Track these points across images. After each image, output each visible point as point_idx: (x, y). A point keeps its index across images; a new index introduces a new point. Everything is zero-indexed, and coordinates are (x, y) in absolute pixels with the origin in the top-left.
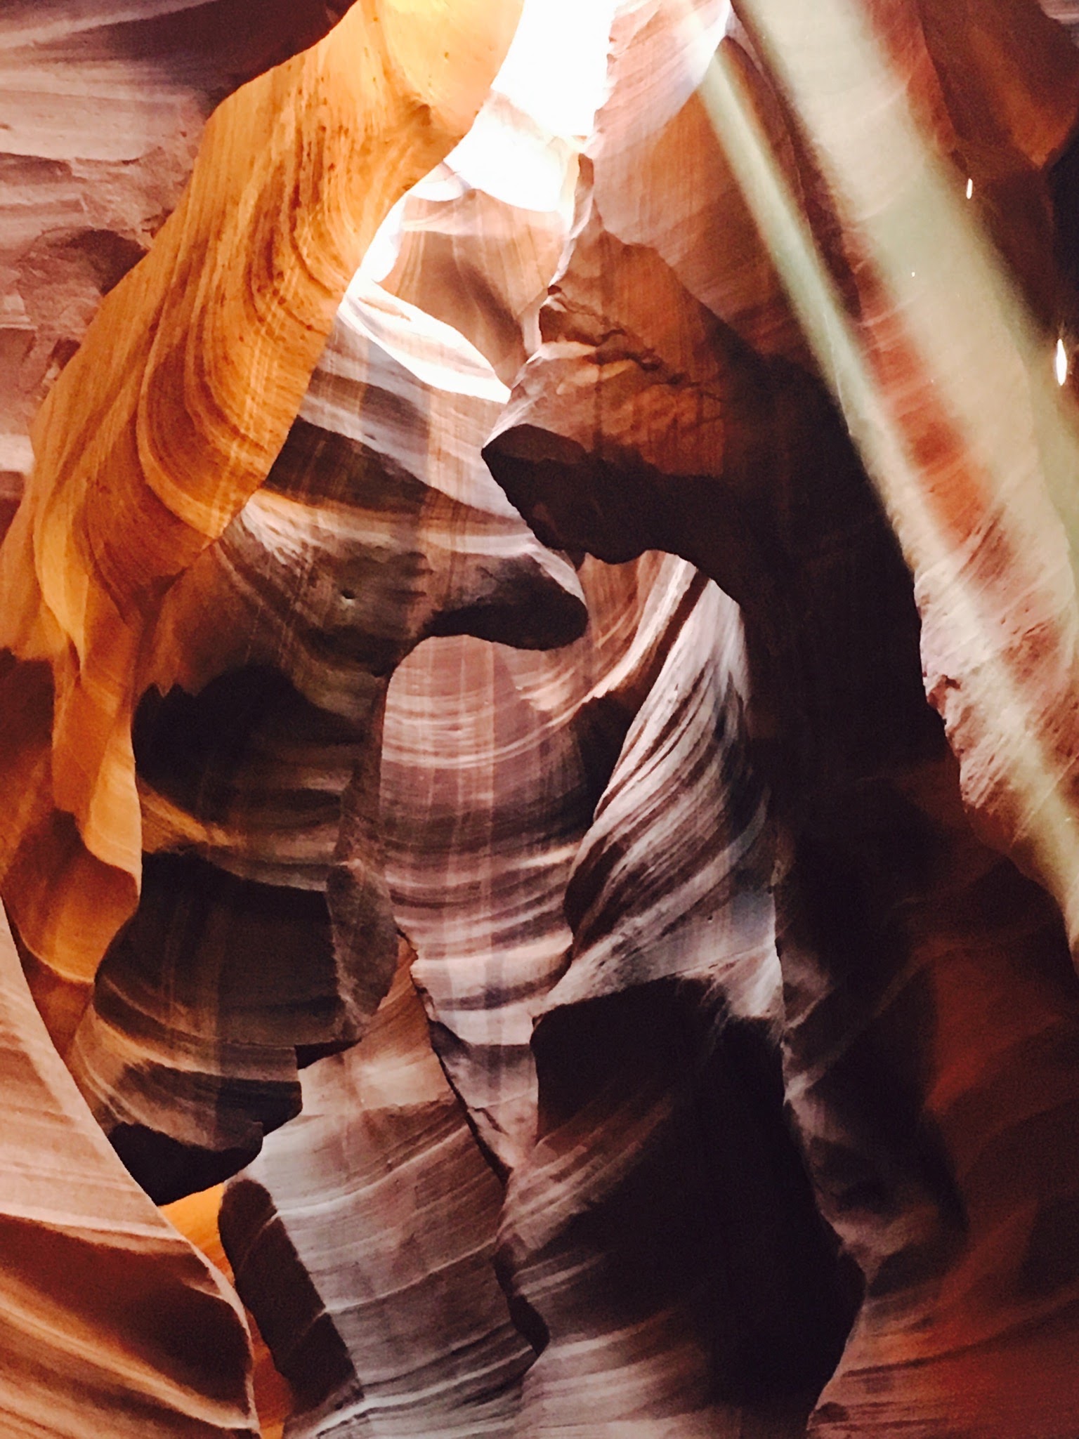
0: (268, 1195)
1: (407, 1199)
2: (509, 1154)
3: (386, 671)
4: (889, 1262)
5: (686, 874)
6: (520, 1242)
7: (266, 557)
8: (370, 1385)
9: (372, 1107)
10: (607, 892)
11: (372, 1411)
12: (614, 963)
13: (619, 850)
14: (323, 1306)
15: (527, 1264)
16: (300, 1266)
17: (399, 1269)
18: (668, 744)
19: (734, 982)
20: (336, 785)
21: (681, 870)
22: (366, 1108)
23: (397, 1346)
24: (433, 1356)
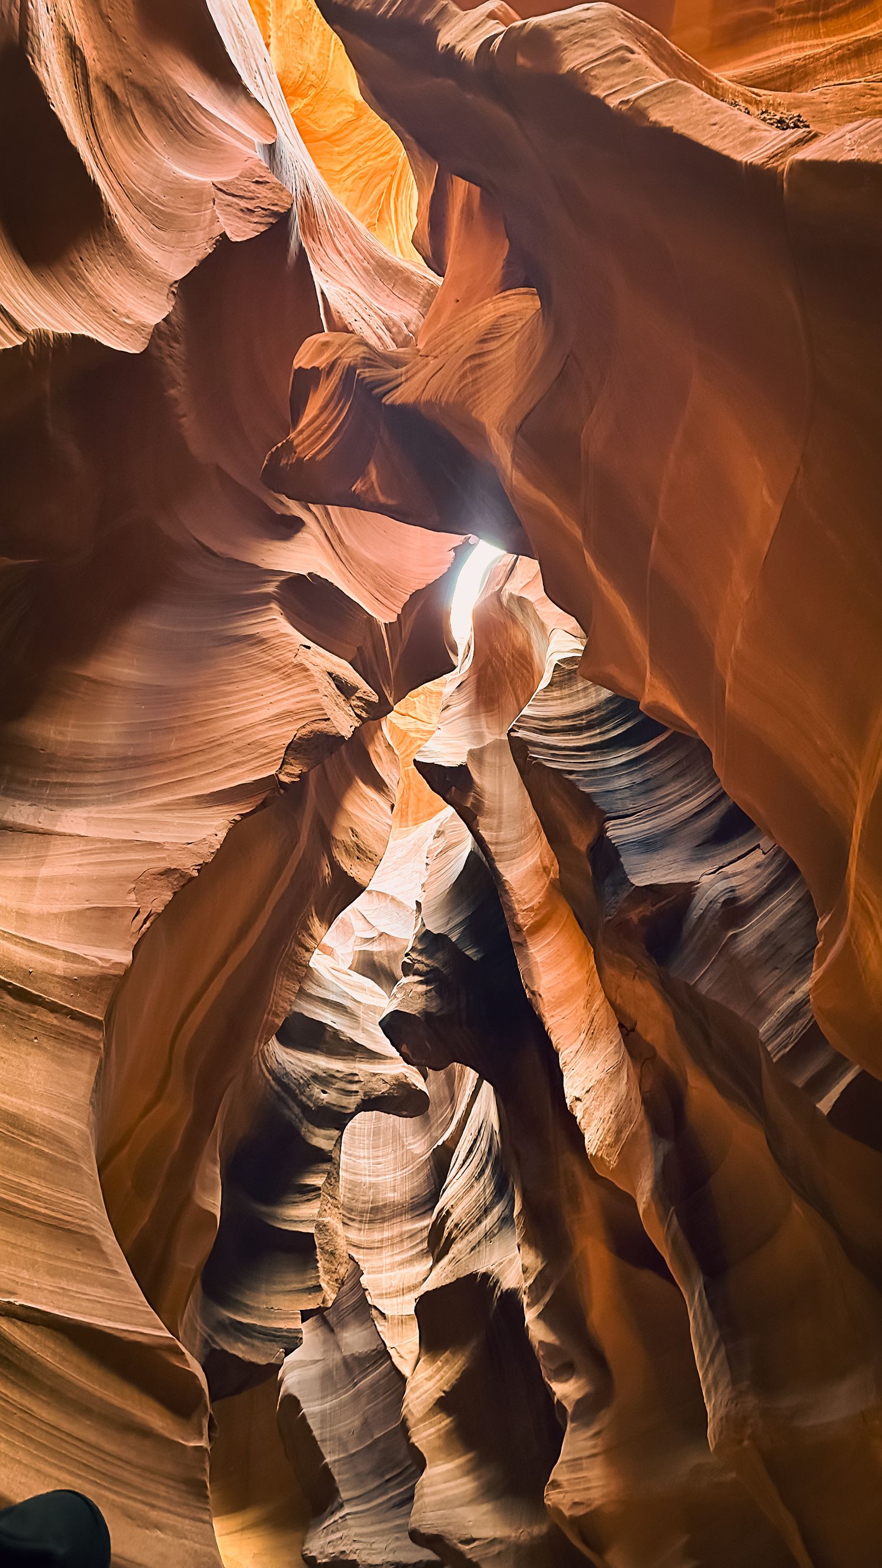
0: (298, 1401)
1: (364, 1400)
2: (406, 1370)
3: (341, 1128)
4: (579, 1403)
5: (479, 1221)
6: (412, 1414)
7: (287, 1074)
8: (347, 1500)
9: (347, 1353)
10: (446, 1234)
11: (348, 1514)
12: (449, 1268)
14: (324, 1459)
15: (415, 1426)
16: (314, 1438)
17: (360, 1438)
18: (469, 1161)
19: (502, 1272)
20: (318, 1181)
21: (477, 1220)
22: (344, 1354)
23: (359, 1478)
24: (376, 1484)
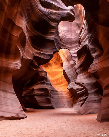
0: (65, 70)
2: (76, 63)
3: (58, 23)
8: (72, 82)
9: (71, 64)
13: (81, 38)
14: (68, 77)
15: (77, 69)
17: (73, 74)
20: (54, 32)
21: (85, 37)
23: (73, 79)
